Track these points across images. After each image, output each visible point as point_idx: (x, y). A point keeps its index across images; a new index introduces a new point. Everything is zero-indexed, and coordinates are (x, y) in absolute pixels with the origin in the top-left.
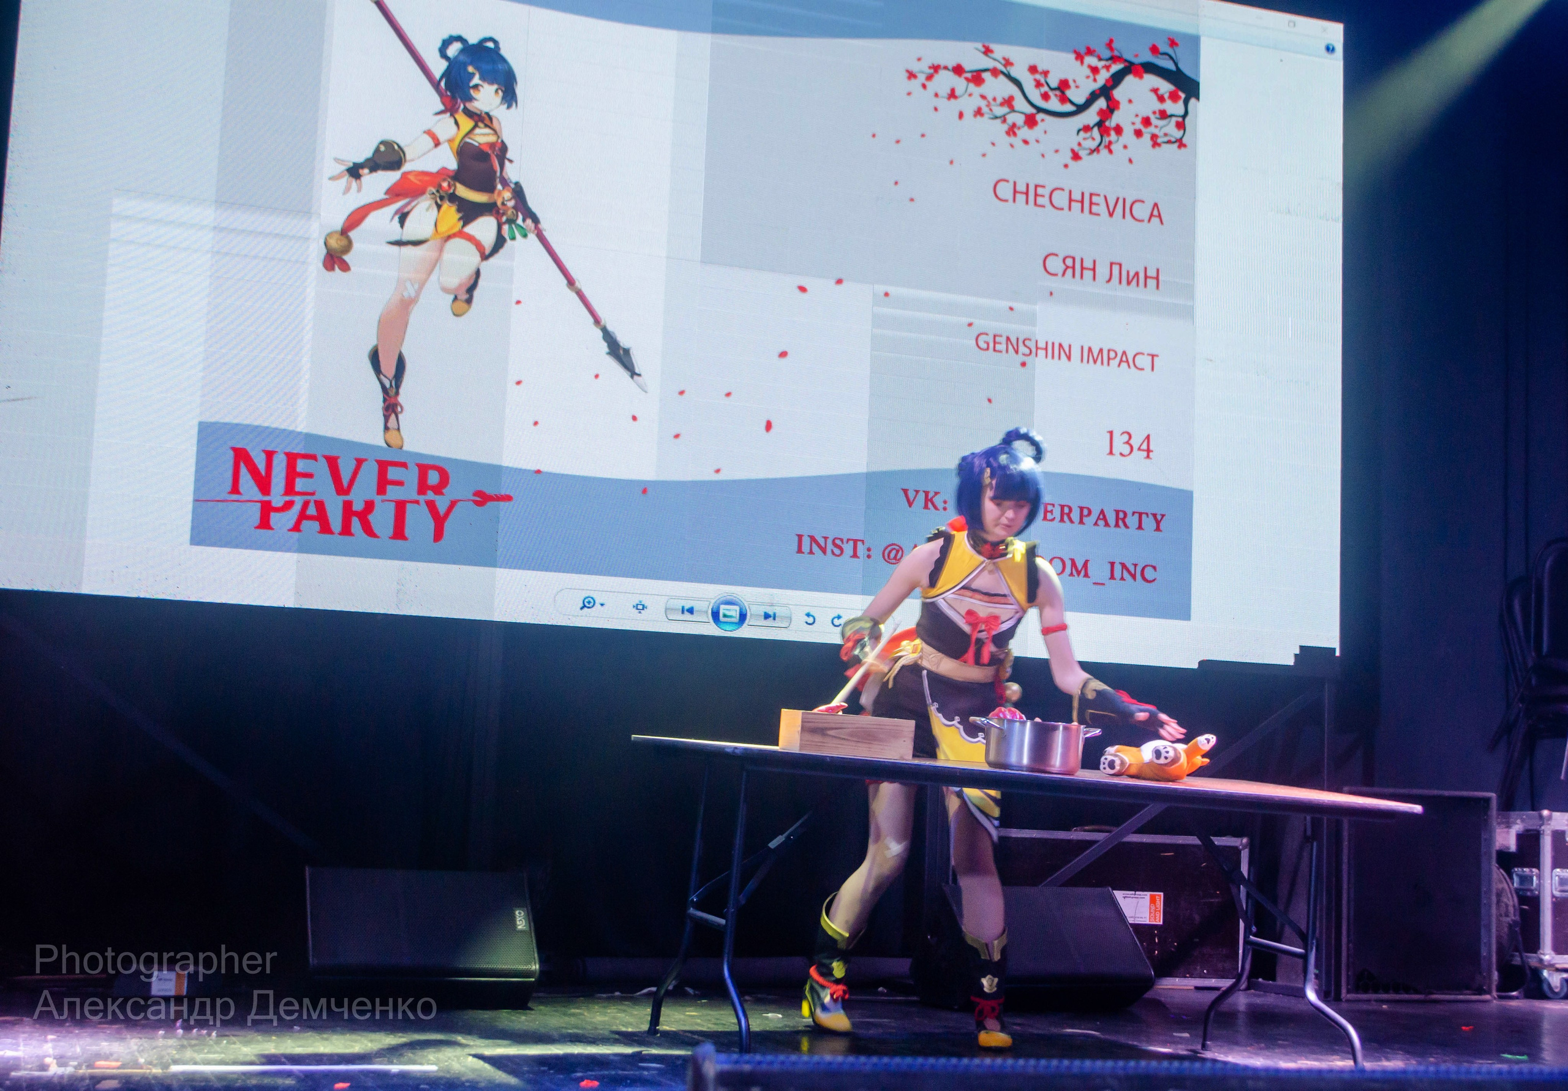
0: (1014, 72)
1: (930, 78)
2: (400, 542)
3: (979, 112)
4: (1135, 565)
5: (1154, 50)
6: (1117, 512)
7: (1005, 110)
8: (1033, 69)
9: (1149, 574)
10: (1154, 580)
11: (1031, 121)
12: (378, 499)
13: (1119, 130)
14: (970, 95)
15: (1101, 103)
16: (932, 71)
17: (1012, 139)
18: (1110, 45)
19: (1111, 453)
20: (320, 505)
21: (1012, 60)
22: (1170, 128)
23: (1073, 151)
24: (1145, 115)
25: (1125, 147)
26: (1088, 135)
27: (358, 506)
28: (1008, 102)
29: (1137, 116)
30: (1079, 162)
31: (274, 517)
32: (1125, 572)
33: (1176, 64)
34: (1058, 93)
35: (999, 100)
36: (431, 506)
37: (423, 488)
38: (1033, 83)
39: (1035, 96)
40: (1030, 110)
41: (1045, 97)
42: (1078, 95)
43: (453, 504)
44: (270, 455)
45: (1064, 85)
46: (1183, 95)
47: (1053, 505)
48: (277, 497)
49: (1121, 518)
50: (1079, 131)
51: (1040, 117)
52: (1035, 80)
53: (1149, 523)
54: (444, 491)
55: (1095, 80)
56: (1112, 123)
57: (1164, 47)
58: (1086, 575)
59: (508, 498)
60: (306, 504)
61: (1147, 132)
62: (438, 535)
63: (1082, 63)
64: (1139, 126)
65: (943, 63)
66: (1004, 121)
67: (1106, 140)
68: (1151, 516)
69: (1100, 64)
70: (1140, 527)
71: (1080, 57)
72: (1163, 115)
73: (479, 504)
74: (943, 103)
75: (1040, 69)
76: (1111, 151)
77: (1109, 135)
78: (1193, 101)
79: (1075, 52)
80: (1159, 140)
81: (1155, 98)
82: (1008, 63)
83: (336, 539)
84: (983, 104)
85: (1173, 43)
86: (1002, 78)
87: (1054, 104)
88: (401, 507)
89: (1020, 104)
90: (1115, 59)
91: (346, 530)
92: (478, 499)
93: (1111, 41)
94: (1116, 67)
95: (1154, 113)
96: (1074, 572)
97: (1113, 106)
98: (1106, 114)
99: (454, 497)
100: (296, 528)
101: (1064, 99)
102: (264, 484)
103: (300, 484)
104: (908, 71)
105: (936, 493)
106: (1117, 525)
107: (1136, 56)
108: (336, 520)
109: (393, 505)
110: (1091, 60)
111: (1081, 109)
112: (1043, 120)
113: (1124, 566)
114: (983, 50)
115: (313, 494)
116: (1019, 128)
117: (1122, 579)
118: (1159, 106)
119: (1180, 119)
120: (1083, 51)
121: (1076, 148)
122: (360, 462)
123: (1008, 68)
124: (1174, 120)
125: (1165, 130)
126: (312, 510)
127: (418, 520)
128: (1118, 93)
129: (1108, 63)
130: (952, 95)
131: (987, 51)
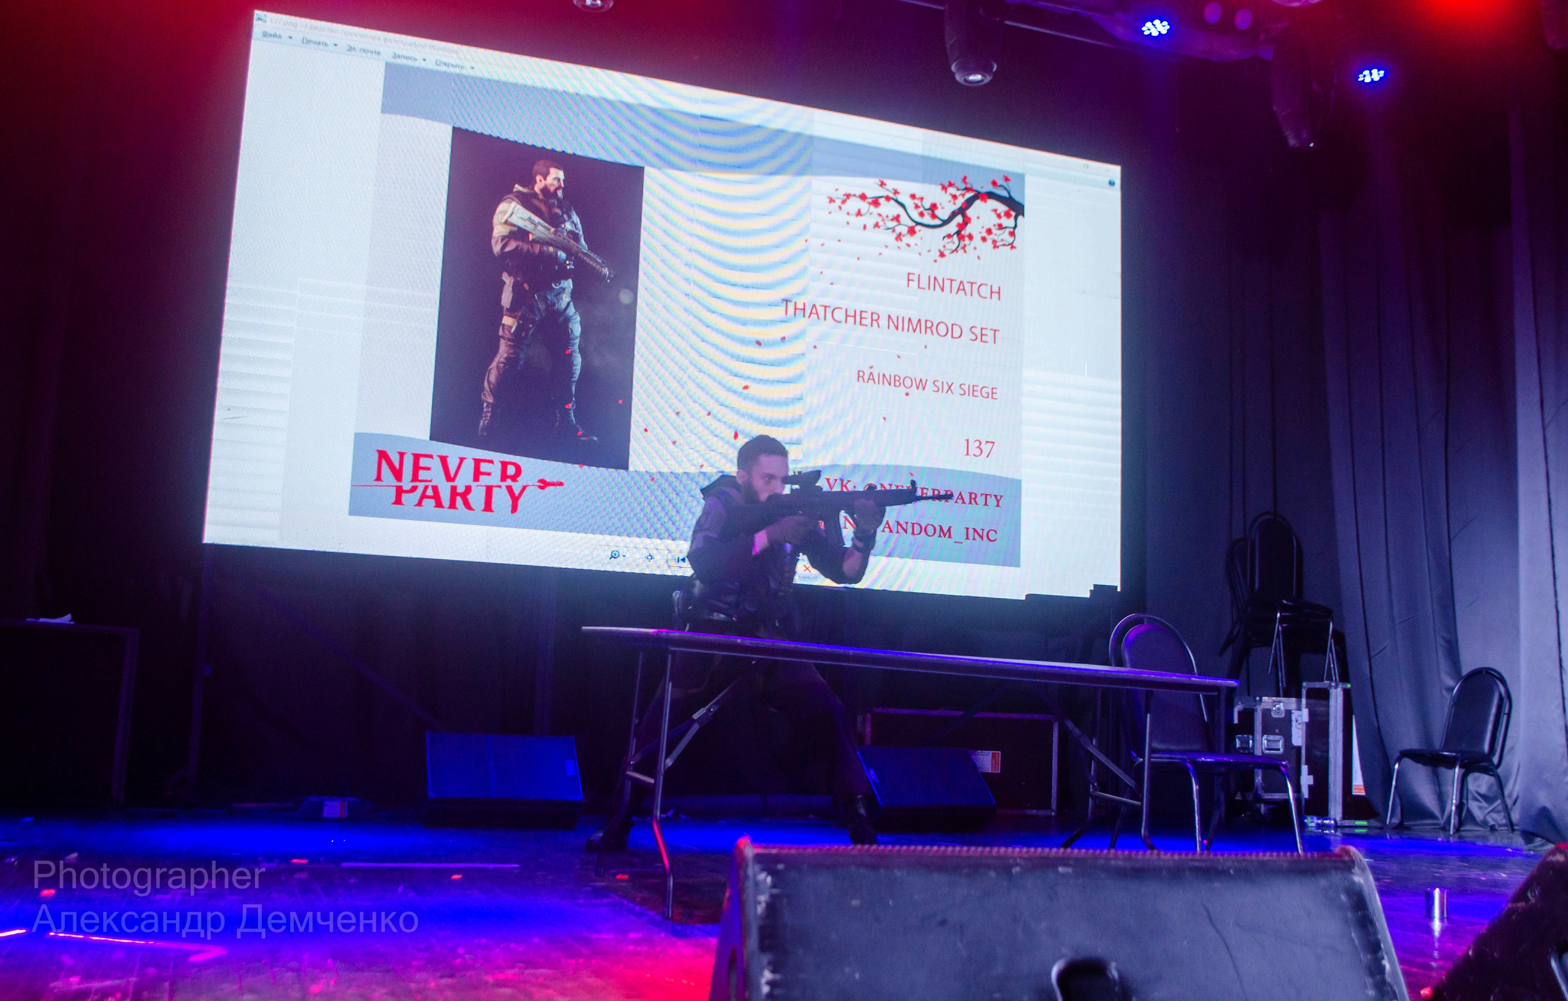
0: (900, 198)
1: (844, 202)
2: (489, 514)
3: (877, 225)
4: (983, 530)
5: (994, 183)
6: (971, 494)
7: (895, 223)
8: (913, 196)
9: (992, 536)
10: (996, 539)
11: (912, 231)
12: (474, 485)
13: (970, 237)
14: (871, 214)
15: (959, 219)
16: (845, 197)
17: (899, 243)
18: (965, 179)
19: (968, 454)
20: (435, 489)
21: (898, 191)
22: (1005, 236)
23: (940, 251)
24: (988, 227)
25: (975, 248)
26: (950, 240)
27: (461, 489)
28: (897, 218)
29: (983, 227)
30: (944, 259)
31: (405, 497)
32: (976, 535)
33: (1009, 193)
34: (930, 212)
35: (890, 217)
36: (510, 489)
37: (504, 477)
38: (914, 206)
39: (915, 215)
40: (912, 224)
41: (922, 214)
42: (943, 213)
43: (524, 488)
44: (402, 455)
45: (934, 207)
46: (1013, 214)
47: (927, 489)
48: (406, 484)
49: (973, 498)
50: (944, 238)
51: (917, 228)
52: (914, 203)
53: (992, 501)
54: (518, 479)
55: (954, 204)
56: (965, 232)
57: (1000, 182)
58: (950, 537)
59: (561, 484)
60: (426, 488)
61: (990, 238)
62: (514, 509)
63: (946, 192)
64: (984, 234)
65: (852, 193)
66: (894, 231)
67: (962, 243)
68: (993, 497)
69: (958, 193)
70: (986, 504)
71: (944, 188)
72: (1000, 227)
73: (542, 488)
74: (853, 219)
75: (918, 196)
76: (965, 251)
77: (964, 240)
78: (1020, 218)
79: (941, 184)
80: (998, 244)
81: (994, 215)
82: (896, 192)
83: (446, 511)
84: (879, 220)
85: (1007, 179)
86: (892, 202)
87: (927, 219)
88: (489, 490)
89: (904, 218)
90: (968, 189)
91: (453, 505)
92: (539, 484)
93: (965, 178)
94: (969, 195)
95: (995, 225)
96: (942, 535)
97: (967, 221)
98: (962, 226)
99: (525, 484)
100: (419, 504)
101: (934, 216)
102: (398, 474)
103: (422, 475)
104: (829, 197)
105: (849, 481)
106: (970, 503)
107: (982, 187)
108: (446, 499)
109: (484, 488)
110: (952, 190)
111: (945, 223)
112: (920, 231)
113: (975, 530)
114: (880, 183)
115: (430, 481)
116: (904, 236)
117: (974, 539)
118: (997, 221)
119: (1012, 230)
120: (946, 184)
121: (942, 249)
122: (462, 460)
123: (897, 195)
124: (1007, 230)
125: (1001, 237)
126: (430, 492)
127: (501, 498)
128: (970, 212)
129: (964, 192)
130: (859, 213)
131: (882, 184)
